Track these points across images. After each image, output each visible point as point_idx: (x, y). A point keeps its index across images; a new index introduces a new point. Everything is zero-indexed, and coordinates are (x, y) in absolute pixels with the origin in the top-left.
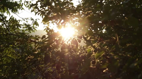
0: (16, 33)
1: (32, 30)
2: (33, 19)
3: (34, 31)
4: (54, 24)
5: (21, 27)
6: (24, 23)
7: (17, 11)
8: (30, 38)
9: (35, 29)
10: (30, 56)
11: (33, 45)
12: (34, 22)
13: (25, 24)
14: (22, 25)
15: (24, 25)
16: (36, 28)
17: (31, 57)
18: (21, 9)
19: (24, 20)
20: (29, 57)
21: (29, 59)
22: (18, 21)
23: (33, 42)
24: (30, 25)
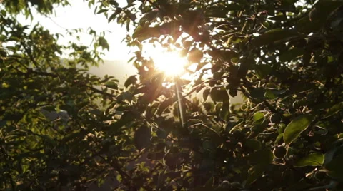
0: (53, 69)
1: (92, 60)
2: (95, 32)
3: (96, 64)
4: (154, 46)
5: (61, 53)
6: (70, 42)
7: (51, 8)
8: (91, 84)
9: (99, 59)
10: (93, 133)
11: (98, 101)
12: (98, 38)
13: (74, 46)
14: (65, 48)
15: (69, 47)
16: (101, 56)
17: (97, 133)
18: (63, 5)
19: (71, 34)
20: (90, 134)
21: (90, 139)
22: (55, 37)
23: (97, 94)
24: (85, 48)
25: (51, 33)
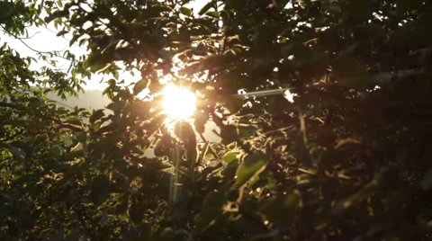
1: (71, 90)
2: (73, 57)
3: (75, 94)
5: (33, 81)
6: (44, 68)
7: (22, 28)
8: (58, 117)
9: (79, 88)
10: (50, 174)
11: (67, 137)
12: (76, 63)
13: (49, 72)
14: (38, 74)
15: (43, 74)
16: (82, 85)
17: (56, 175)
18: (37, 25)
19: (44, 58)
20: (48, 176)
21: (47, 181)
22: (26, 62)
23: (64, 129)
24: (62, 75)
25: (21, 57)
